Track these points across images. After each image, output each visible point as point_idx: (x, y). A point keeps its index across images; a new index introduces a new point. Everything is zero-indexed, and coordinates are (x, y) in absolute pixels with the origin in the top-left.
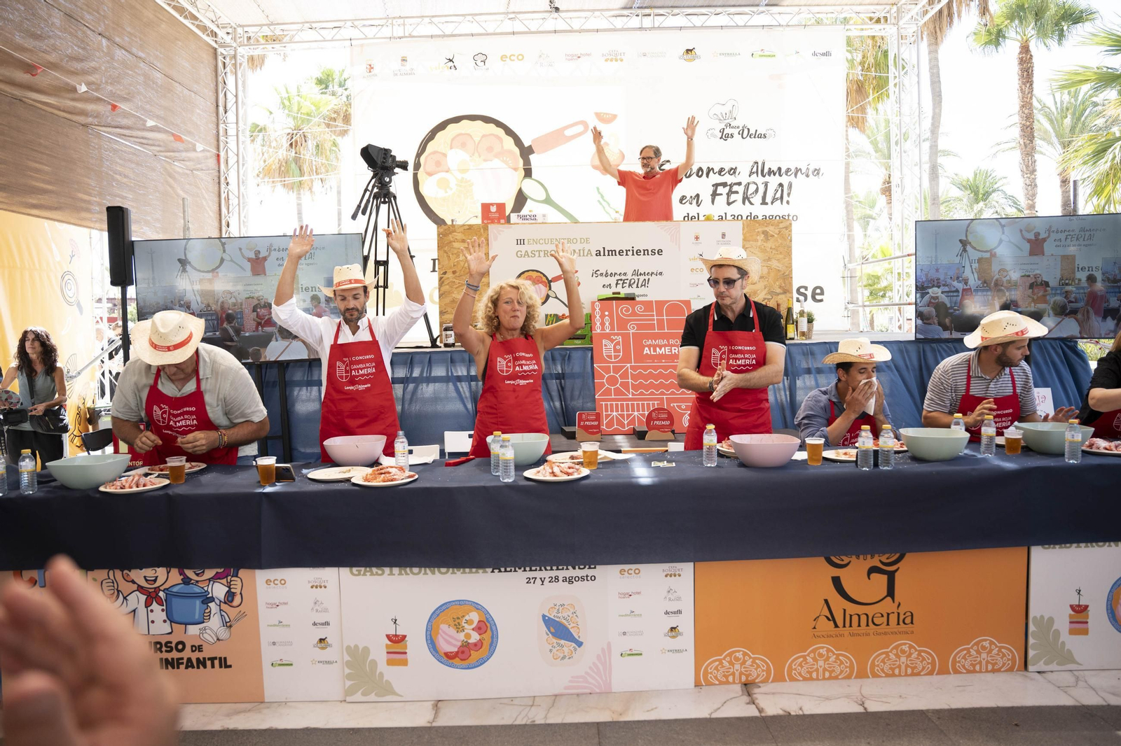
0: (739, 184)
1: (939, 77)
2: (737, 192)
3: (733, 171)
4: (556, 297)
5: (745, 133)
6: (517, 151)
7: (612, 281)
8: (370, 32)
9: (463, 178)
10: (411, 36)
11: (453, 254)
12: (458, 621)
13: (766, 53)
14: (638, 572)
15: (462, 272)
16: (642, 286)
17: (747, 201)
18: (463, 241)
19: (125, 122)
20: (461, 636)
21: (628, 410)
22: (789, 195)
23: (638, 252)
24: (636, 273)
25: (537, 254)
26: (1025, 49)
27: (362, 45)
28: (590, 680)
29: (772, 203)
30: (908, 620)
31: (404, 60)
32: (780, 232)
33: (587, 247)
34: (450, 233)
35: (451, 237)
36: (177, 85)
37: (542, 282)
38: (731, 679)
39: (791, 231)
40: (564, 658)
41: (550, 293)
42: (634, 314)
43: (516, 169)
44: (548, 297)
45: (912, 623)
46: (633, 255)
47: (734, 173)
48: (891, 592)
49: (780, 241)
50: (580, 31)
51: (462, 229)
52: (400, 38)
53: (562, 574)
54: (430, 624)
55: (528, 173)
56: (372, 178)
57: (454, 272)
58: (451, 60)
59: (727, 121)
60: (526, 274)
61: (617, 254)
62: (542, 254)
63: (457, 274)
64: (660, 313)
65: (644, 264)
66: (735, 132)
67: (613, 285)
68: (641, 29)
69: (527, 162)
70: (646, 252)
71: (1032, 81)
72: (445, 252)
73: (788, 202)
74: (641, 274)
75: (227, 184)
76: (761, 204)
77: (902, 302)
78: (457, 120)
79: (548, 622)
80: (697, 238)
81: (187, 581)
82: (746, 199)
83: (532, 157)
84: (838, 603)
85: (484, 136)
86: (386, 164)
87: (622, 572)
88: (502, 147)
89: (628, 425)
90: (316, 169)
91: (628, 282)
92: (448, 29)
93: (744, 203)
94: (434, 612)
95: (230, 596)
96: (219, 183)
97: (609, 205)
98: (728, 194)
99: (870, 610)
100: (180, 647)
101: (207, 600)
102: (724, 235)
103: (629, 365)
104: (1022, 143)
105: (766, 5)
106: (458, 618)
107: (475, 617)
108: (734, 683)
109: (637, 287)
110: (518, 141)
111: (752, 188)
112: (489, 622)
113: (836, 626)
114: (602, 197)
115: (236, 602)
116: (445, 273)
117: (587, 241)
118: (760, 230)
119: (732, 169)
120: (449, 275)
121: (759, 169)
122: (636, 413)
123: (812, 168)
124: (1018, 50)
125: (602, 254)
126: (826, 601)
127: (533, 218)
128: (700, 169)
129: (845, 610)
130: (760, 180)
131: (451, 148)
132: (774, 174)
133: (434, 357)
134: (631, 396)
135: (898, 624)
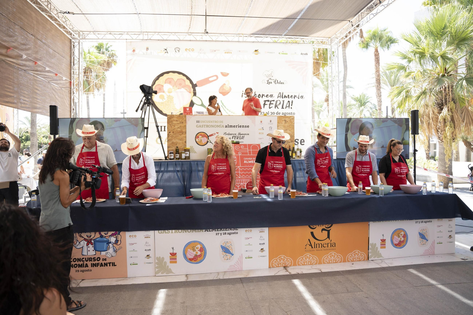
0: (274, 101)
1: (346, 60)
2: (273, 104)
3: (271, 96)
4: (211, 142)
5: (276, 82)
6: (191, 85)
7: (231, 136)
8: (135, 37)
9: (170, 95)
10: (150, 39)
11: (173, 126)
12: (193, 248)
13: (284, 53)
14: (251, 231)
15: (176, 132)
16: (241, 139)
17: (276, 107)
18: (177, 121)
19: (39, 69)
20: (195, 253)
21: (239, 183)
22: (292, 105)
23: (240, 126)
24: (240, 134)
25: (204, 126)
26: (377, 51)
27: (131, 42)
28: (236, 266)
29: (286, 108)
30: (334, 245)
31: (147, 49)
32: (290, 120)
33: (222, 124)
34: (172, 118)
35: (172, 119)
36: (57, 54)
37: (205, 137)
38: (280, 265)
39: (294, 120)
40: (227, 259)
41: (208, 141)
42: (240, 149)
43: (190, 92)
44: (208, 142)
45: (335, 246)
46: (239, 127)
47: (272, 96)
48: (329, 237)
49: (290, 124)
50: (216, 41)
51: (176, 117)
52: (146, 40)
53: (227, 232)
54: (184, 249)
55: (195, 94)
56: (144, 97)
57: (173, 132)
58: (166, 50)
59: (269, 77)
60: (200, 134)
61: (233, 127)
62: (206, 126)
63: (174, 133)
64: (249, 149)
65: (243, 131)
66: (273, 81)
67: (231, 138)
68: (238, 42)
69: (194, 90)
70: (243, 126)
71: (379, 63)
72: (170, 125)
73: (291, 108)
74: (241, 134)
75: (74, 93)
76: (282, 108)
77: (332, 145)
78: (168, 73)
79: (223, 247)
80: (261, 122)
81: (102, 236)
82: (276, 106)
83: (196, 88)
84: (313, 240)
85: (178, 79)
86: (150, 92)
87: (246, 231)
88: (185, 84)
89: (239, 187)
90: (96, 85)
91: (237, 137)
92: (165, 37)
93: (275, 108)
94: (186, 245)
95: (117, 241)
96: (71, 93)
97: (225, 107)
98: (269, 104)
99: (322, 242)
100: (98, 259)
101: (109, 243)
102: (271, 121)
103: (239, 167)
104: (376, 85)
105: (284, 35)
106: (194, 247)
107: (199, 246)
108: (281, 266)
109: (240, 139)
110: (191, 82)
111: (278, 102)
112: (204, 248)
113: (312, 248)
114: (223, 104)
115: (119, 243)
116: (170, 132)
117: (222, 122)
118: (283, 119)
119: (271, 95)
120: (171, 133)
121: (281, 96)
122: (242, 184)
123: (300, 96)
124: (374, 51)
125: (227, 127)
126: (309, 240)
127: (202, 113)
128: (259, 95)
129: (315, 242)
130: (281, 99)
131: (165, 83)
132: (287, 97)
133: (169, 163)
134: (240, 178)
135: (331, 247)
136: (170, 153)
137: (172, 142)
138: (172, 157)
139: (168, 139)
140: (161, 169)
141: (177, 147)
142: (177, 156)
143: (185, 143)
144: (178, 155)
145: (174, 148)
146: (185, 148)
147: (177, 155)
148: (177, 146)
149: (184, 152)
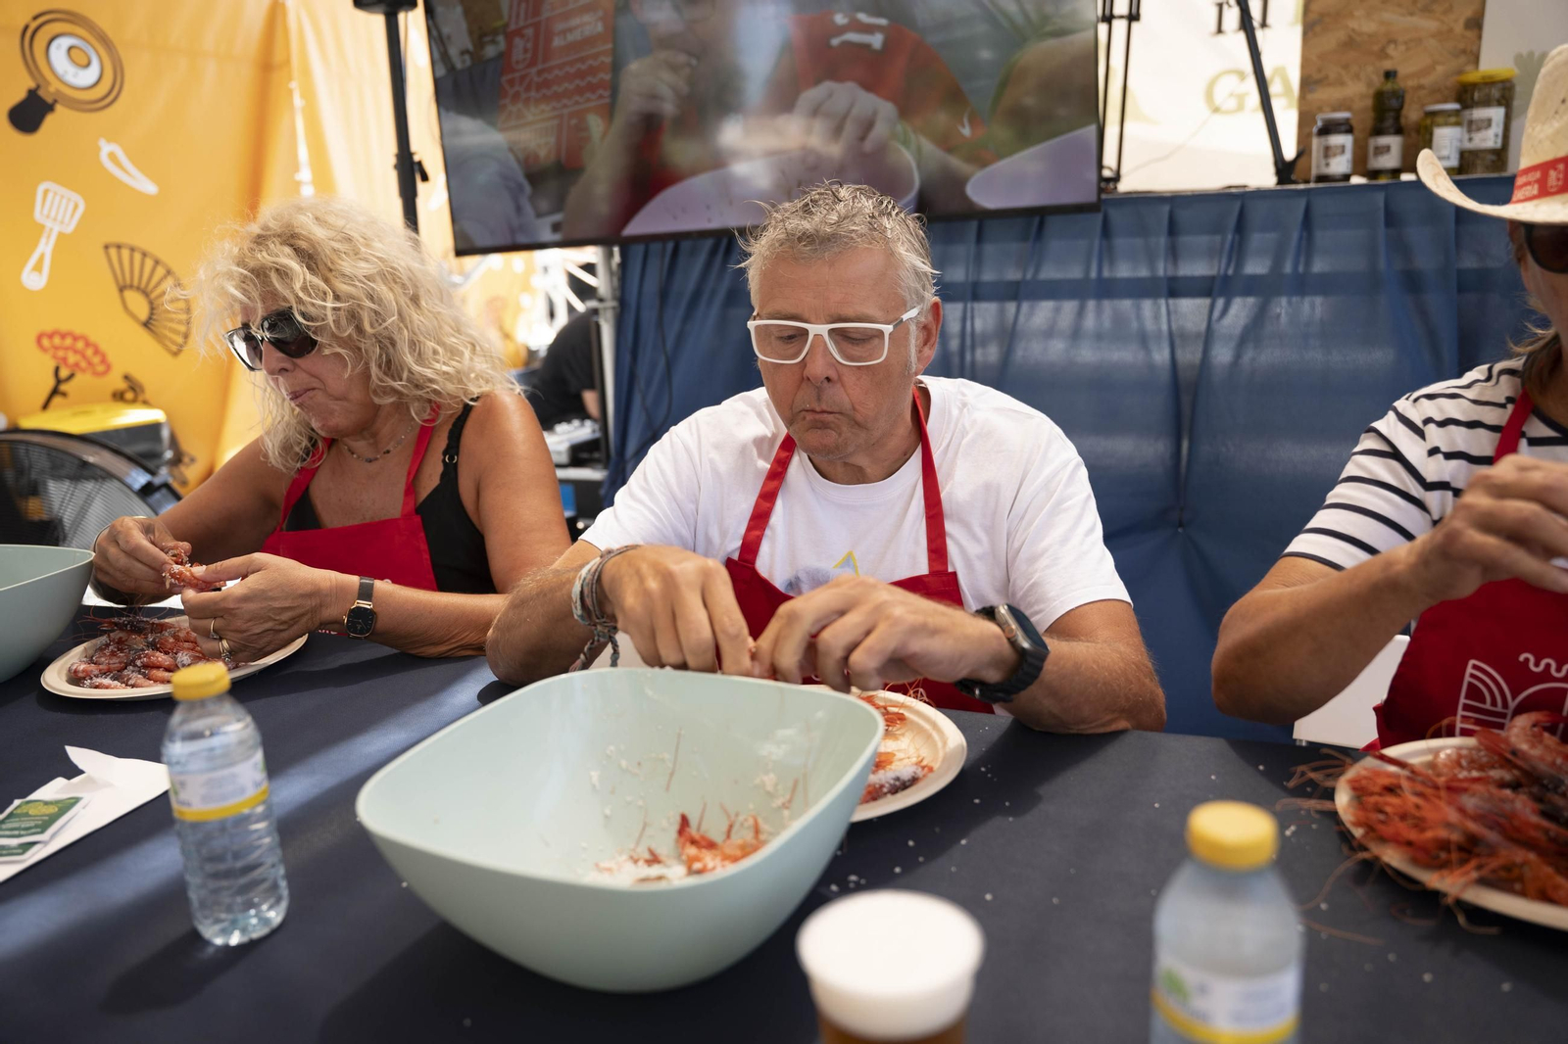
136: (1327, 129)
137: (1341, 35)
138: (1340, 165)
139: (1313, 16)
140: (1239, 265)
141: (1389, 75)
142: (1386, 149)
143: (1469, 34)
144: (1394, 142)
145: (1355, 92)
146: (1472, 76)
147: (1383, 140)
148: (1388, 65)
149: (1457, 113)
